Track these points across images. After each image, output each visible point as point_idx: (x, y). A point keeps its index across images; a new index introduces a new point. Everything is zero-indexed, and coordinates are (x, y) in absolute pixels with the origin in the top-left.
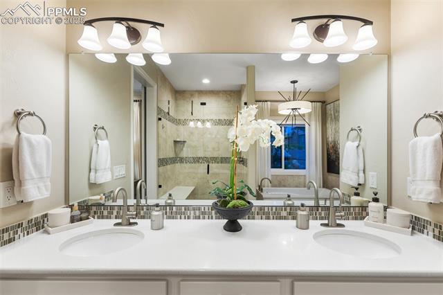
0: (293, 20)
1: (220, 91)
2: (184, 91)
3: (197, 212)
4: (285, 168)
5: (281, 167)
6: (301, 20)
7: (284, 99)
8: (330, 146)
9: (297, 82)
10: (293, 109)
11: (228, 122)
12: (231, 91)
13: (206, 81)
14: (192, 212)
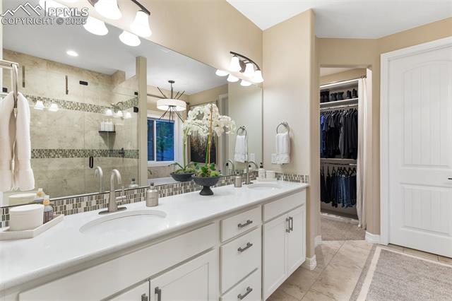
0: (231, 53)
1: (84, 70)
2: (20, 54)
3: (171, 189)
4: (157, 160)
5: (153, 160)
6: (236, 54)
7: (163, 96)
8: (194, 140)
9: (174, 82)
10: (170, 106)
11: (95, 109)
12: (100, 73)
13: (72, 53)
14: (167, 190)
